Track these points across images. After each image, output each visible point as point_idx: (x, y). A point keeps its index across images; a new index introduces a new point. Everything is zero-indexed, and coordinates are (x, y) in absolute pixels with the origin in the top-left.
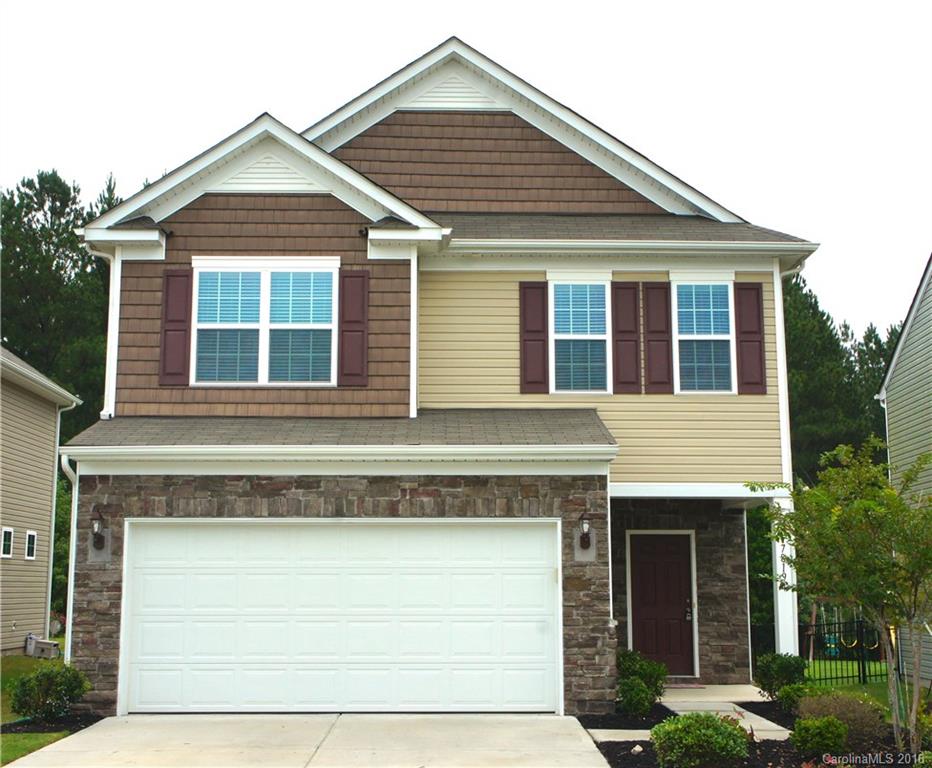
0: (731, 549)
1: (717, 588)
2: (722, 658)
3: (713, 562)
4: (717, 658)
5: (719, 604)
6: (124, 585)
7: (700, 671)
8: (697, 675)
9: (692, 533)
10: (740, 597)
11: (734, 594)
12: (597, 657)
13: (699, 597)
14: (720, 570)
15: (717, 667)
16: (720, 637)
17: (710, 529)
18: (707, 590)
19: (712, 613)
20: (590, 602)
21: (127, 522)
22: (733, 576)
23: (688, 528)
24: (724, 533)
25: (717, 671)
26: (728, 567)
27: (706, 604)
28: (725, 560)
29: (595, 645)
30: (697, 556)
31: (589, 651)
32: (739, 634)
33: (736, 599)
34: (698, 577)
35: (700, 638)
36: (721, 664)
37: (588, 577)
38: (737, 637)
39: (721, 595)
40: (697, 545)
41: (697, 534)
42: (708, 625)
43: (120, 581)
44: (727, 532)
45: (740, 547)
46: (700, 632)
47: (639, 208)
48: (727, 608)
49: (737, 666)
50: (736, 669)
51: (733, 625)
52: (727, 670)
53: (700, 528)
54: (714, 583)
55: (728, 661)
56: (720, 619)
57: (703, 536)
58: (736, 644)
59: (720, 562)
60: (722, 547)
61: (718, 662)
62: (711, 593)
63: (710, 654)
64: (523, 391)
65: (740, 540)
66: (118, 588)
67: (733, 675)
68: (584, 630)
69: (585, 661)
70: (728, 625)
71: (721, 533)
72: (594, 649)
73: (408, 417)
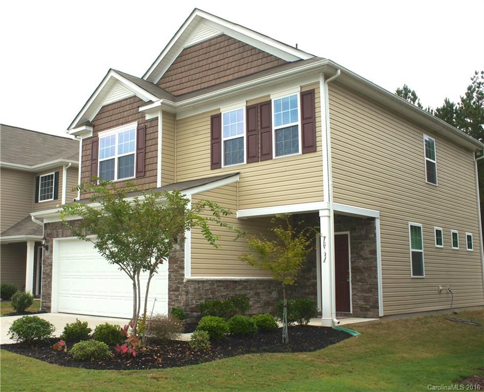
0: (368, 241)
1: (361, 263)
2: (363, 303)
3: (359, 249)
4: (361, 303)
5: (362, 272)
6: (53, 264)
7: (353, 309)
8: (351, 312)
9: (348, 233)
10: (373, 268)
11: (370, 267)
12: (180, 296)
13: (352, 269)
14: (362, 253)
15: (362, 308)
16: (363, 291)
17: (357, 230)
18: (356, 264)
19: (358, 278)
20: (177, 269)
21: (55, 240)
22: (369, 256)
23: (346, 231)
24: (365, 232)
25: (361, 311)
26: (368, 251)
27: (355, 273)
28: (365, 248)
29: (178, 291)
30: (351, 246)
31: (177, 293)
32: (373, 290)
33: (372, 269)
34: (351, 257)
35: (352, 291)
36: (363, 306)
37: (177, 257)
38: (372, 291)
39: (364, 268)
40: (351, 240)
41: (351, 233)
42: (356, 284)
43: (52, 263)
44: (366, 232)
45: (373, 239)
46: (352, 288)
47: (275, 63)
48: (366, 275)
49: (372, 308)
50: (371, 309)
51: (370, 284)
52: (367, 310)
53: (352, 230)
54: (359, 261)
55: (367, 305)
56: (363, 281)
57: (354, 234)
58: (371, 295)
59: (362, 249)
60: (364, 240)
61: (362, 305)
62: (357, 266)
63: (357, 301)
64: (212, 169)
65: (373, 236)
66: (51, 265)
67: (369, 313)
68: (175, 283)
69: (176, 298)
70: (367, 285)
71: (363, 232)
72: (178, 292)
73: (156, 188)
